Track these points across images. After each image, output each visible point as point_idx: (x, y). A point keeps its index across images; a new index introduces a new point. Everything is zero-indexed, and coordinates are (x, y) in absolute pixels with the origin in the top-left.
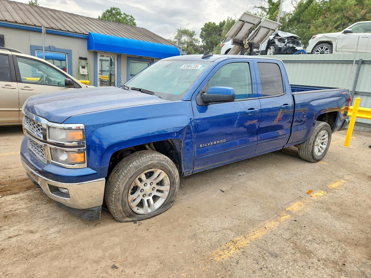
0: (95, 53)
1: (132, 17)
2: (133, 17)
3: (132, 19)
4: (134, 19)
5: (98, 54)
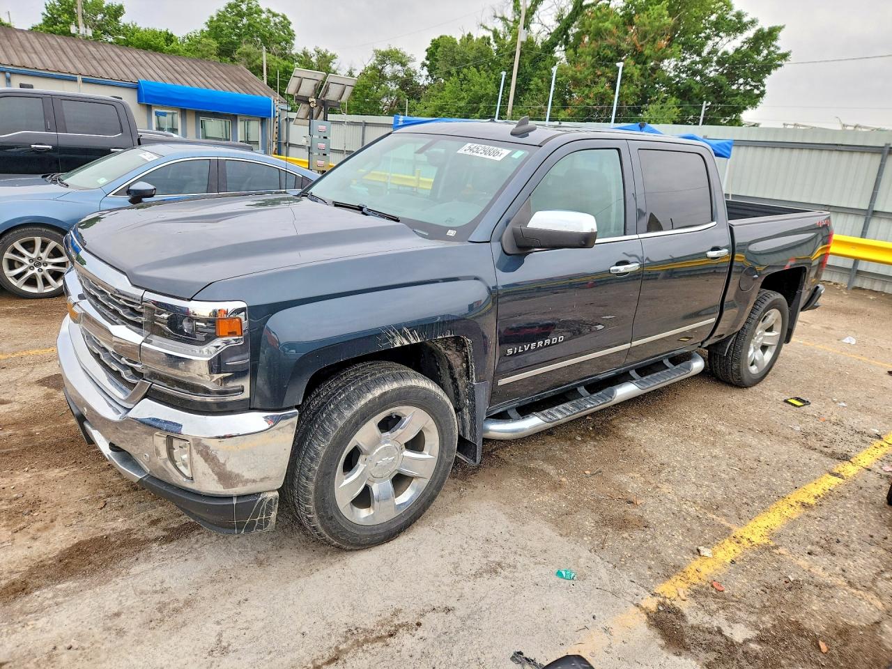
0: (149, 108)
1: (284, 17)
2: (288, 17)
3: (286, 22)
4: (290, 23)
5: (153, 108)
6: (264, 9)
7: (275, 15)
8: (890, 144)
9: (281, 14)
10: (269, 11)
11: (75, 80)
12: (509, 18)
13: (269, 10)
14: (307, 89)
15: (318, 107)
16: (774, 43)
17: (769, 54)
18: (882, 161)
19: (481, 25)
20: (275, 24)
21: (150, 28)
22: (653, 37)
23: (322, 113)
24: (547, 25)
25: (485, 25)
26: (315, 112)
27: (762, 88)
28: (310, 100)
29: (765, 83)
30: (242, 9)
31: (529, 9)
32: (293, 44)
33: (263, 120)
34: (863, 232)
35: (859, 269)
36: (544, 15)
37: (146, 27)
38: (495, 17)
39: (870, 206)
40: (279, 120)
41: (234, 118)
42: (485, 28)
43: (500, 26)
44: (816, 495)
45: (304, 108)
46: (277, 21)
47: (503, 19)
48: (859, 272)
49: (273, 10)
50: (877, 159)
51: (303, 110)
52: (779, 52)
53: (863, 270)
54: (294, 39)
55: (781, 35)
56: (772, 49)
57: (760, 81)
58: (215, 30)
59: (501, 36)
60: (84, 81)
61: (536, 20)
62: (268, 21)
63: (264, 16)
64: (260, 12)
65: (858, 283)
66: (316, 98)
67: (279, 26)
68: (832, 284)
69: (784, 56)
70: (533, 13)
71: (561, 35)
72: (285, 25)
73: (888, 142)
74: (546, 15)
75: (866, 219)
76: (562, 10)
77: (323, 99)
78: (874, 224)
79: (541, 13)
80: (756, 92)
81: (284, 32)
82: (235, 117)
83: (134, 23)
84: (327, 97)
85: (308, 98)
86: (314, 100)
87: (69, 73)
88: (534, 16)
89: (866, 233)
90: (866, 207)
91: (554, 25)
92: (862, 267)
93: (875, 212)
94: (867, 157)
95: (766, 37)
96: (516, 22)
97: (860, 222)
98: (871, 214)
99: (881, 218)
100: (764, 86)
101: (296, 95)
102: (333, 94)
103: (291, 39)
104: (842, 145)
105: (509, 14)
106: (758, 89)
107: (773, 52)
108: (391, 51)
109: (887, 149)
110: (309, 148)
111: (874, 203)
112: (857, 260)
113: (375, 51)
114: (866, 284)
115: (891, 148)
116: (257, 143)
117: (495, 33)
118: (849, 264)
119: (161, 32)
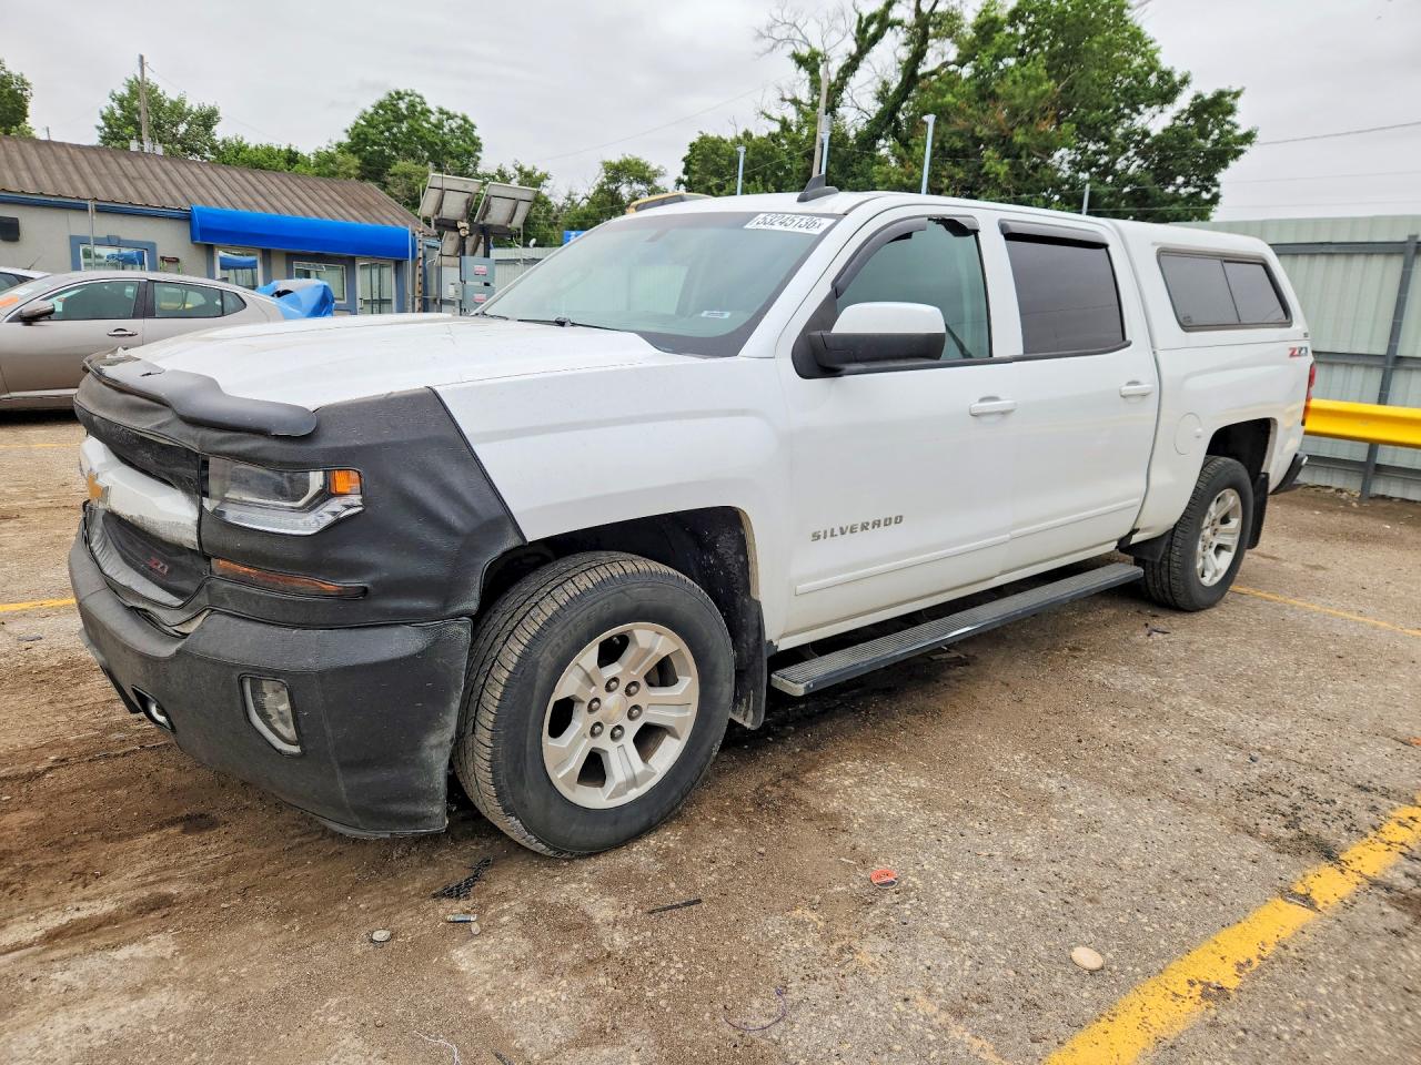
0: (210, 249)
3: (467, 125)
5: (216, 251)
6: (434, 109)
7: (450, 117)
8: (1416, 236)
9: (459, 114)
10: (441, 112)
11: (84, 209)
12: (804, 101)
13: (441, 109)
14: (454, 207)
15: (474, 236)
16: (1229, 118)
17: (1222, 134)
18: (1405, 266)
19: (762, 113)
20: (452, 130)
21: (264, 144)
22: (1028, 115)
23: (481, 245)
24: (866, 109)
25: (768, 113)
26: (469, 244)
27: (1214, 190)
28: (460, 225)
29: (1218, 180)
30: (400, 109)
31: (834, 85)
32: (479, 158)
33: (399, 265)
34: (1380, 395)
35: (1378, 462)
36: (860, 94)
37: (258, 143)
38: (783, 100)
39: (1390, 347)
40: (424, 264)
41: (349, 263)
42: (769, 117)
43: (791, 114)
44: (1243, 961)
45: (452, 239)
46: (454, 125)
47: (795, 102)
48: (1380, 469)
49: (446, 108)
50: (1395, 265)
51: (449, 243)
52: (1239, 132)
53: (1386, 463)
54: (480, 150)
55: (1240, 104)
56: (1227, 127)
57: (1211, 179)
58: (359, 140)
59: (794, 128)
60: (100, 210)
61: (848, 101)
62: (439, 126)
63: (433, 119)
64: (426, 112)
65: (1380, 488)
66: (470, 221)
67: (458, 133)
68: (1332, 490)
69: (1248, 137)
70: (841, 90)
71: (885, 121)
72: (467, 129)
73: (1414, 233)
74: (864, 93)
75: (1385, 371)
76: (885, 84)
77: (481, 223)
78: (1400, 380)
79: (856, 92)
80: (1205, 196)
81: (464, 141)
82: (352, 261)
83: (239, 138)
84: (488, 221)
85: (456, 222)
86: (466, 225)
87: (78, 198)
88: (844, 95)
89: (1387, 396)
90: (1381, 350)
91: (874, 107)
92: (1385, 457)
93: (1400, 359)
94: (1377, 263)
95: (1214, 108)
96: (814, 106)
97: (1375, 378)
98: (1392, 363)
99: (1411, 369)
100: (1218, 186)
101: (436, 217)
102: (498, 215)
103: (476, 150)
104: (1331, 243)
105: (804, 94)
106: (1208, 191)
107: (1228, 132)
108: (628, 162)
109: (1413, 245)
110: (461, 302)
111: (1397, 341)
112: (1374, 445)
113: (604, 164)
114: (1395, 490)
115: (1419, 243)
116: (389, 301)
117: (785, 124)
118: (1360, 454)
119: (279, 150)
